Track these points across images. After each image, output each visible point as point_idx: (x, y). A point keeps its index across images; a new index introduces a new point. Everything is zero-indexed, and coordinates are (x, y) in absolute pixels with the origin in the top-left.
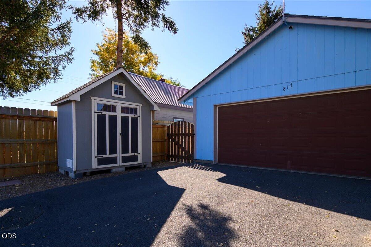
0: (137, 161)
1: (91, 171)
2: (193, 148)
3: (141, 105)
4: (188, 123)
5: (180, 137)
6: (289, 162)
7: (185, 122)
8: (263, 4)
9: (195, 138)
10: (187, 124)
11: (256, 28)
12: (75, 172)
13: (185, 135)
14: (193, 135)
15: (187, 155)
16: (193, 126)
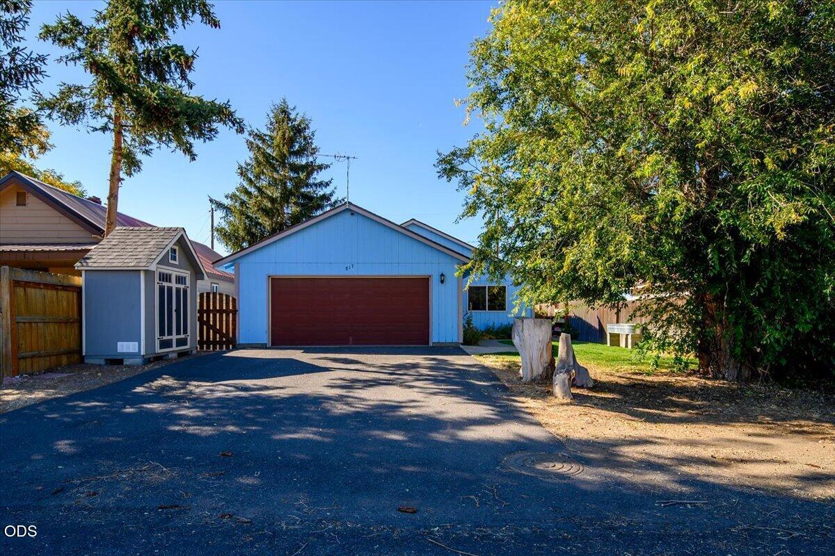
0: (186, 344)
1: (155, 355)
2: (234, 329)
3: (189, 272)
4: (226, 295)
5: (211, 314)
6: (351, 338)
7: (221, 295)
8: (278, 102)
9: (237, 315)
10: (224, 298)
11: (265, 135)
12: (144, 356)
13: (221, 311)
14: (235, 312)
15: (224, 339)
16: (234, 300)
